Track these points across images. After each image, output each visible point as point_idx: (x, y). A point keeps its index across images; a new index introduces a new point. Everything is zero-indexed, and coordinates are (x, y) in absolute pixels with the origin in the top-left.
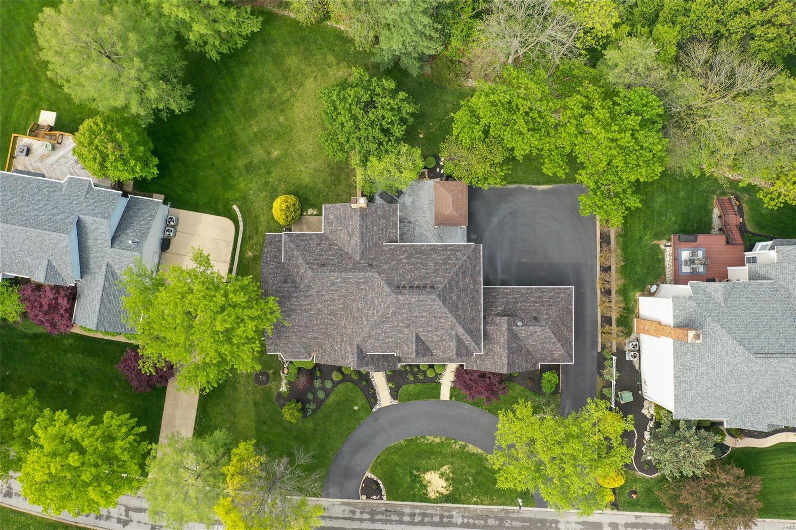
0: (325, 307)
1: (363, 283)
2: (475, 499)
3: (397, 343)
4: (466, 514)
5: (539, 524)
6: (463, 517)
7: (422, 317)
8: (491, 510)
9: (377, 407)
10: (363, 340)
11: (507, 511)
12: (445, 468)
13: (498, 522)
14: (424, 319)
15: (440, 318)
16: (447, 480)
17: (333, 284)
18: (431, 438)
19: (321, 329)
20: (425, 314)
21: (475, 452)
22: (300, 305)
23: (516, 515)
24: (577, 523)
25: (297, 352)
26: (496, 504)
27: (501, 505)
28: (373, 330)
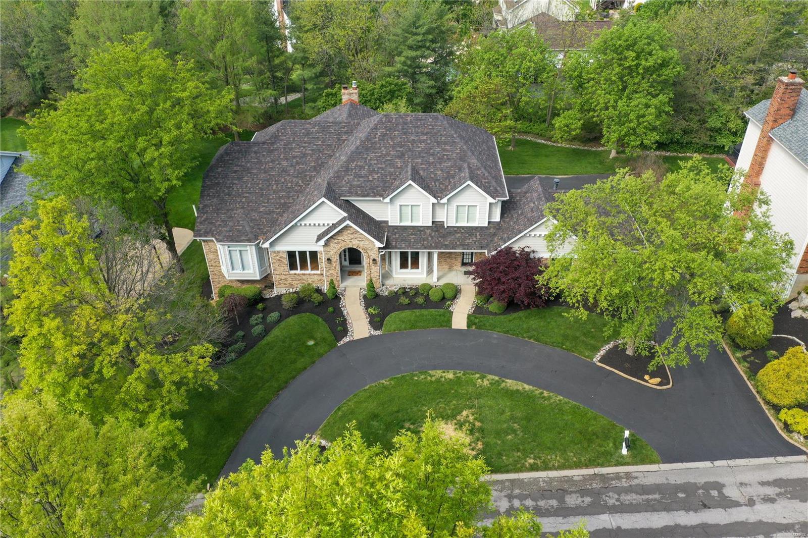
0: (292, 166)
1: (346, 133)
2: (531, 461)
3: (385, 182)
4: (517, 491)
5: (681, 495)
6: (510, 497)
7: (420, 142)
8: (569, 480)
9: (346, 339)
10: (338, 177)
11: (603, 477)
12: (465, 413)
13: (588, 500)
14: (423, 145)
15: (445, 143)
16: (471, 432)
17: (308, 133)
18: (438, 373)
19: (280, 198)
20: (425, 138)
21: (520, 388)
22: (260, 162)
23: (624, 483)
24: (763, 484)
25: (239, 231)
26: (578, 465)
27: (587, 466)
28: (353, 161)
